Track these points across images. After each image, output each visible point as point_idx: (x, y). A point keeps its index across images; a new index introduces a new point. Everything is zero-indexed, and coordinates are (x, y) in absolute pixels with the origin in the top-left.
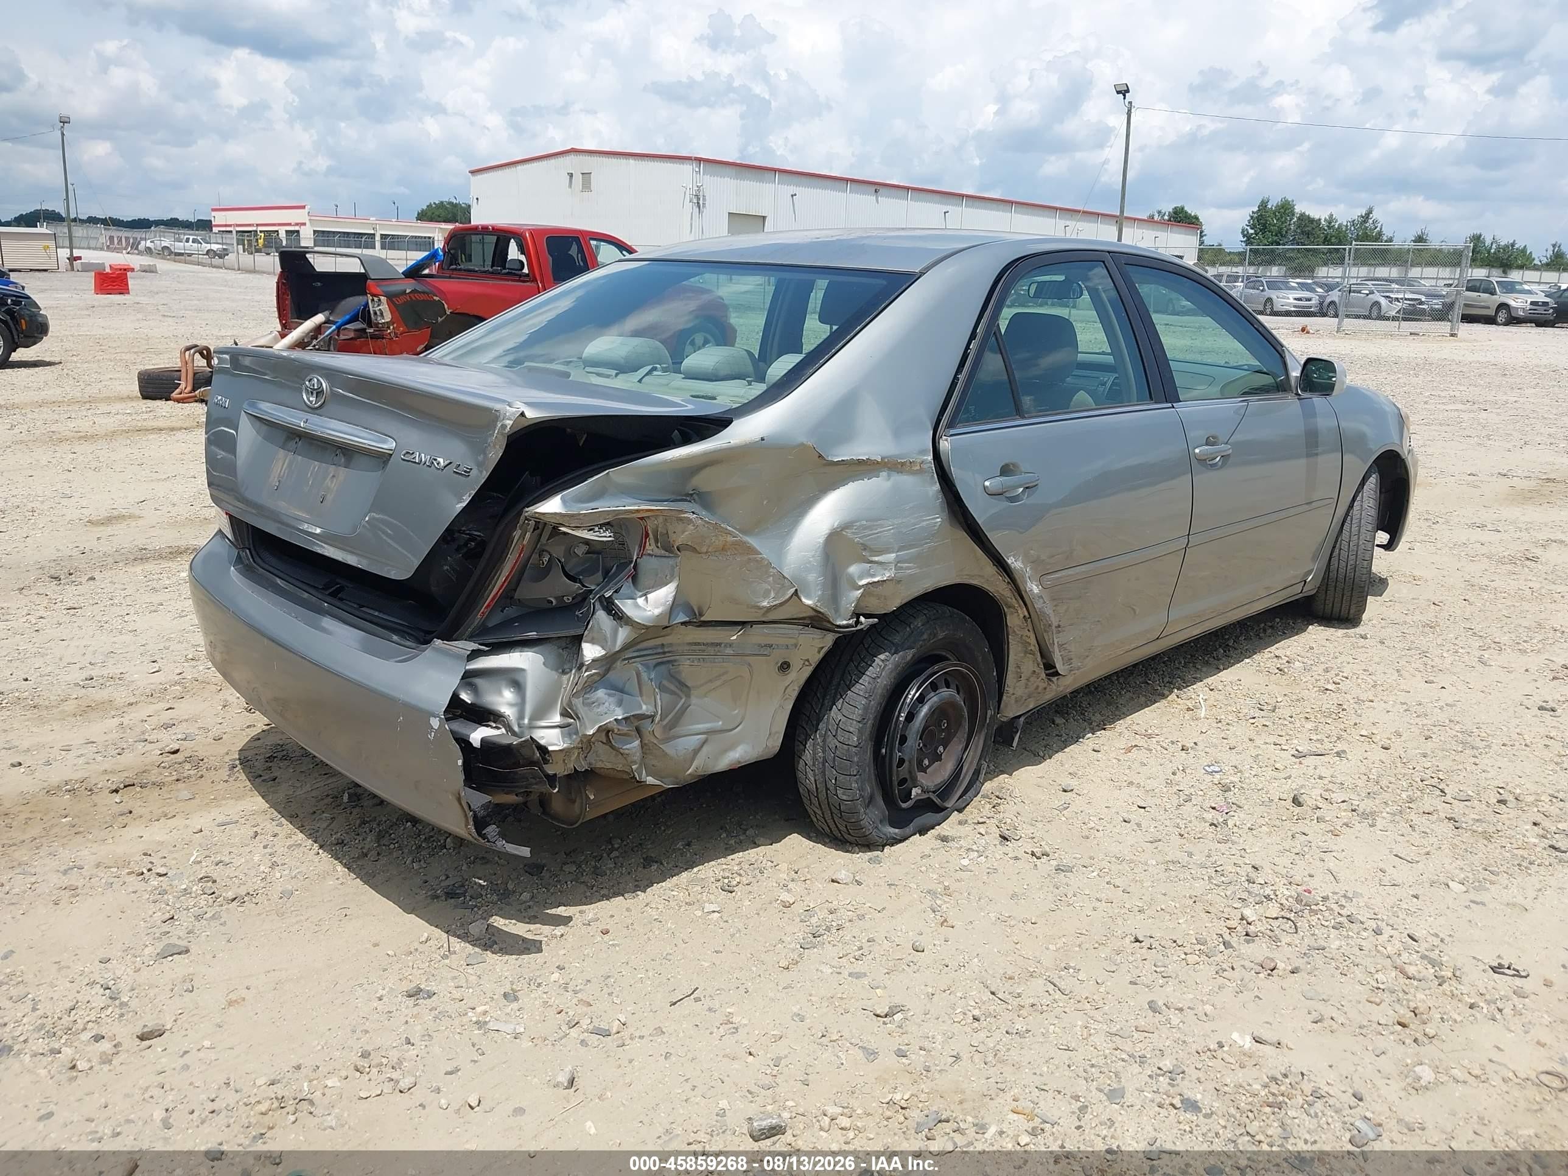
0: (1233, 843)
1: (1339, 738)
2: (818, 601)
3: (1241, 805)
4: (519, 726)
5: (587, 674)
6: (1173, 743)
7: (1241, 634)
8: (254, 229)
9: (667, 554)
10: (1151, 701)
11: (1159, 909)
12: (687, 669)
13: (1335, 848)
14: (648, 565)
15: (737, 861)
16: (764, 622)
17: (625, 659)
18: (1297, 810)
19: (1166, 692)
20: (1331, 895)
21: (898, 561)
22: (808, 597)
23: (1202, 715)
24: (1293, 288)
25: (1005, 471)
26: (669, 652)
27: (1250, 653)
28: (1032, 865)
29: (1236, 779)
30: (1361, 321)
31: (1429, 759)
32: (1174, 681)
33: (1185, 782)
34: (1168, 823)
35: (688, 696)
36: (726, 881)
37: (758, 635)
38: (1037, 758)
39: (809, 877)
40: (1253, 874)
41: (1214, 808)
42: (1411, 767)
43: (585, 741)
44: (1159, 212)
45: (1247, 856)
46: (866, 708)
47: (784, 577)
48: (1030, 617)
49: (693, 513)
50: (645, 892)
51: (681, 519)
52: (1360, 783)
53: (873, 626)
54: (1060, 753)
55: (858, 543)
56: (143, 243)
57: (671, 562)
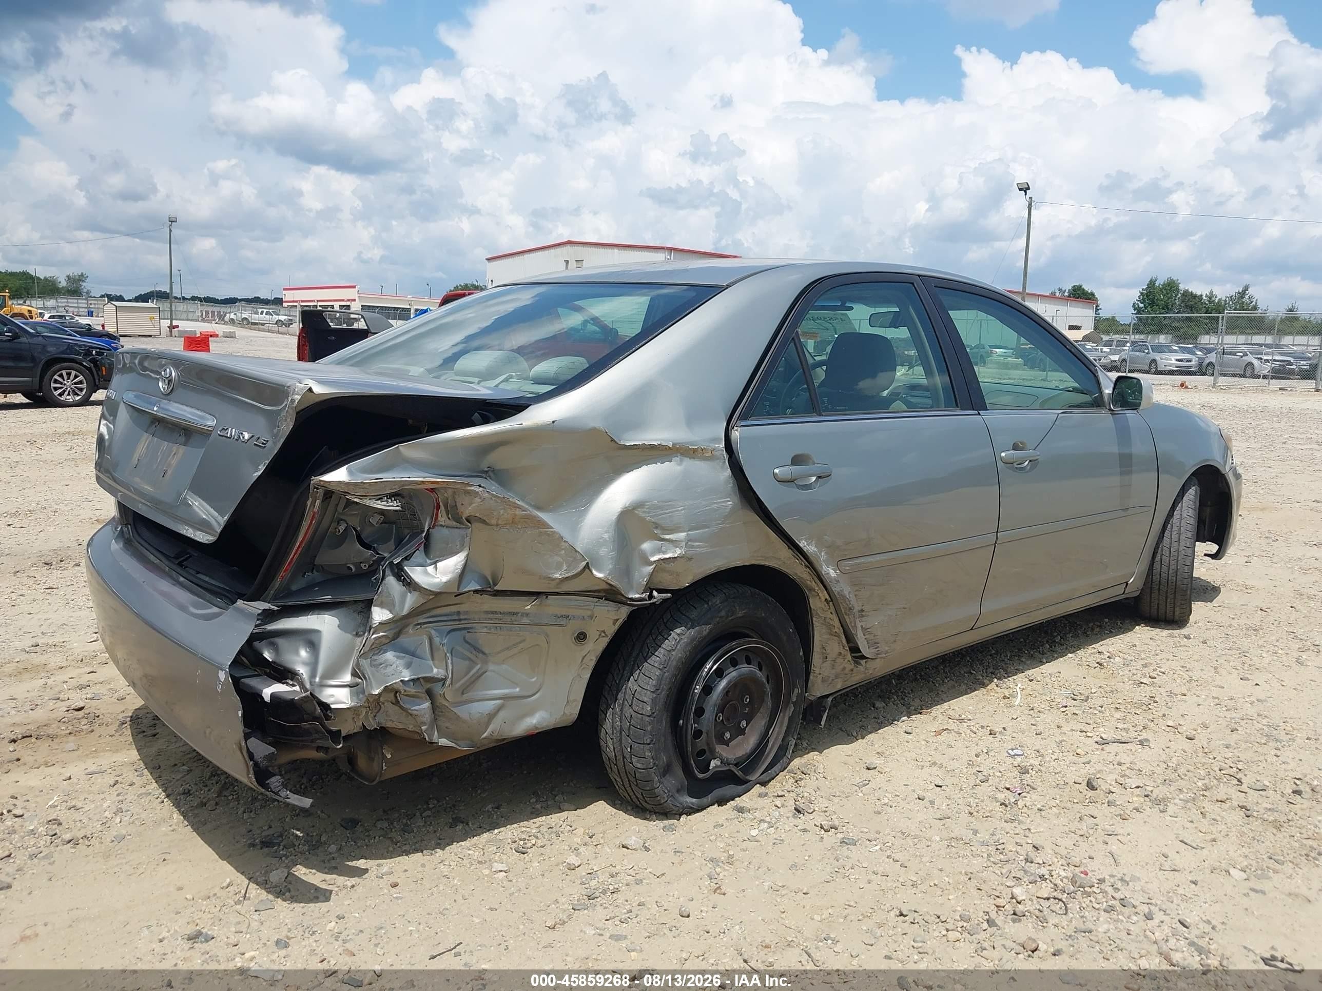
0: (1020, 822)
1: (1144, 728)
2: (609, 574)
3: (1035, 787)
4: (311, 684)
5: (374, 636)
6: (982, 727)
7: (1070, 632)
8: (315, 304)
9: (458, 525)
10: (970, 689)
11: (932, 885)
12: (483, 636)
13: (1121, 831)
14: (439, 534)
15: (537, 825)
16: (558, 594)
17: (418, 624)
18: (1090, 793)
19: (986, 681)
20: (1107, 877)
21: (689, 540)
22: (599, 571)
23: (1017, 703)
24: (1175, 351)
25: (797, 460)
26: (465, 619)
27: (1074, 649)
28: (818, 837)
29: (1036, 762)
30: (1237, 379)
31: (1231, 750)
32: (997, 671)
33: (985, 764)
34: (960, 801)
35: (485, 662)
36: (522, 843)
37: (553, 606)
38: (849, 737)
39: (602, 841)
40: (1032, 854)
41: (1008, 789)
42: (1211, 757)
43: (371, 700)
44: (1060, 290)
45: (1031, 835)
46: (660, 680)
47: (576, 551)
48: (832, 601)
49: (480, 486)
50: (443, 850)
51: (468, 493)
52: (1159, 770)
53: (665, 601)
54: (873, 734)
55: (650, 522)
56: (228, 315)
57: (462, 532)
